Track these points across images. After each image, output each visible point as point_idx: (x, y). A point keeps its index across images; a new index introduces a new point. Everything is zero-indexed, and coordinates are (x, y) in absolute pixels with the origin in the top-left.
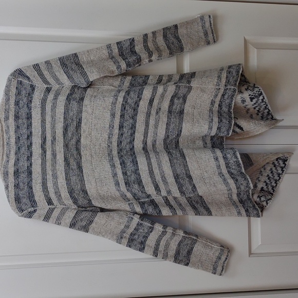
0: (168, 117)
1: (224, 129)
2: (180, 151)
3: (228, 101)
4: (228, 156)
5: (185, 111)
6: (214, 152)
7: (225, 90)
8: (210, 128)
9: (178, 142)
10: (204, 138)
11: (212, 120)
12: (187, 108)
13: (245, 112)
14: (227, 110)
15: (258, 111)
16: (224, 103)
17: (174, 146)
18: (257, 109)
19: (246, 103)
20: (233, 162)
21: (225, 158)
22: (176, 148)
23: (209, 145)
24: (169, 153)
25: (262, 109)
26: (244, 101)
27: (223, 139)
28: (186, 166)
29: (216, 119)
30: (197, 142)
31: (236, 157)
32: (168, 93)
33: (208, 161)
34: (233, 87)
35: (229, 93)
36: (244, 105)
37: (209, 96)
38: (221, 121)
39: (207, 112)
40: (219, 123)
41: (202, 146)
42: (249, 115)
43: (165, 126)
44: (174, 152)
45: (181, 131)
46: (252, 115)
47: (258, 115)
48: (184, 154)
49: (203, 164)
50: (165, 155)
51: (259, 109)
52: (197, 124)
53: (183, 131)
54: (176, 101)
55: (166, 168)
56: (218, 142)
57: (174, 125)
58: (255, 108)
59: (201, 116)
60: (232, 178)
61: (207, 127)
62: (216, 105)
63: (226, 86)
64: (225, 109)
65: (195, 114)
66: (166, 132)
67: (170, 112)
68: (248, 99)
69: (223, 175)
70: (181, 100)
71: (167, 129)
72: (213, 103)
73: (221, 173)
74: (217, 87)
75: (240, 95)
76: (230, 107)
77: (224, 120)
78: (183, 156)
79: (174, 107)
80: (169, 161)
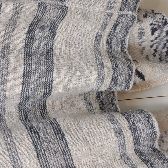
0: (26, 63)
1: (121, 80)
2: (52, 124)
3: (119, 36)
4: (139, 125)
5: (55, 51)
6: (113, 121)
7: (121, 17)
8: (101, 79)
9: (45, 105)
10: (86, 96)
11: (102, 64)
12: (58, 45)
13: (139, 52)
14: (119, 49)
15: (155, 50)
16: (114, 39)
17: (38, 114)
18: (154, 47)
19: (144, 38)
20: (146, 135)
21: (133, 129)
22: (43, 116)
23: (96, 106)
24: (32, 130)
25: (160, 47)
26: (141, 34)
27: (114, 95)
28: (66, 152)
29: (108, 64)
30: (76, 103)
31: (152, 126)
32: (23, 17)
33: (104, 138)
34: (131, 13)
35: (125, 22)
36: (141, 40)
37: (94, 27)
38: (117, 66)
39: (90, 53)
40: (113, 69)
41: (85, 109)
42: (144, 56)
43: (20, 80)
44: (41, 126)
45: (50, 87)
46: (147, 56)
47: (155, 56)
48: (60, 130)
49: (97, 145)
50: (24, 134)
51: (157, 47)
52: (78, 74)
53: (55, 86)
54: (38, 33)
55: (28, 162)
56: (107, 100)
57: (37, 76)
58: (151, 47)
59: (84, 60)
60: (144, 161)
61: (94, 77)
62: (104, 42)
63: (121, 10)
64: (116, 48)
65: (73, 56)
66: (23, 90)
67: (28, 53)
68: (148, 31)
69: (128, 159)
70: (47, 32)
71: (25, 84)
72: (98, 38)
73: (125, 155)
74: (108, 11)
75: (138, 24)
76: (123, 46)
77: (121, 65)
78: (59, 133)
79: (35, 44)
80: (32, 147)
